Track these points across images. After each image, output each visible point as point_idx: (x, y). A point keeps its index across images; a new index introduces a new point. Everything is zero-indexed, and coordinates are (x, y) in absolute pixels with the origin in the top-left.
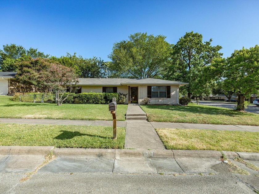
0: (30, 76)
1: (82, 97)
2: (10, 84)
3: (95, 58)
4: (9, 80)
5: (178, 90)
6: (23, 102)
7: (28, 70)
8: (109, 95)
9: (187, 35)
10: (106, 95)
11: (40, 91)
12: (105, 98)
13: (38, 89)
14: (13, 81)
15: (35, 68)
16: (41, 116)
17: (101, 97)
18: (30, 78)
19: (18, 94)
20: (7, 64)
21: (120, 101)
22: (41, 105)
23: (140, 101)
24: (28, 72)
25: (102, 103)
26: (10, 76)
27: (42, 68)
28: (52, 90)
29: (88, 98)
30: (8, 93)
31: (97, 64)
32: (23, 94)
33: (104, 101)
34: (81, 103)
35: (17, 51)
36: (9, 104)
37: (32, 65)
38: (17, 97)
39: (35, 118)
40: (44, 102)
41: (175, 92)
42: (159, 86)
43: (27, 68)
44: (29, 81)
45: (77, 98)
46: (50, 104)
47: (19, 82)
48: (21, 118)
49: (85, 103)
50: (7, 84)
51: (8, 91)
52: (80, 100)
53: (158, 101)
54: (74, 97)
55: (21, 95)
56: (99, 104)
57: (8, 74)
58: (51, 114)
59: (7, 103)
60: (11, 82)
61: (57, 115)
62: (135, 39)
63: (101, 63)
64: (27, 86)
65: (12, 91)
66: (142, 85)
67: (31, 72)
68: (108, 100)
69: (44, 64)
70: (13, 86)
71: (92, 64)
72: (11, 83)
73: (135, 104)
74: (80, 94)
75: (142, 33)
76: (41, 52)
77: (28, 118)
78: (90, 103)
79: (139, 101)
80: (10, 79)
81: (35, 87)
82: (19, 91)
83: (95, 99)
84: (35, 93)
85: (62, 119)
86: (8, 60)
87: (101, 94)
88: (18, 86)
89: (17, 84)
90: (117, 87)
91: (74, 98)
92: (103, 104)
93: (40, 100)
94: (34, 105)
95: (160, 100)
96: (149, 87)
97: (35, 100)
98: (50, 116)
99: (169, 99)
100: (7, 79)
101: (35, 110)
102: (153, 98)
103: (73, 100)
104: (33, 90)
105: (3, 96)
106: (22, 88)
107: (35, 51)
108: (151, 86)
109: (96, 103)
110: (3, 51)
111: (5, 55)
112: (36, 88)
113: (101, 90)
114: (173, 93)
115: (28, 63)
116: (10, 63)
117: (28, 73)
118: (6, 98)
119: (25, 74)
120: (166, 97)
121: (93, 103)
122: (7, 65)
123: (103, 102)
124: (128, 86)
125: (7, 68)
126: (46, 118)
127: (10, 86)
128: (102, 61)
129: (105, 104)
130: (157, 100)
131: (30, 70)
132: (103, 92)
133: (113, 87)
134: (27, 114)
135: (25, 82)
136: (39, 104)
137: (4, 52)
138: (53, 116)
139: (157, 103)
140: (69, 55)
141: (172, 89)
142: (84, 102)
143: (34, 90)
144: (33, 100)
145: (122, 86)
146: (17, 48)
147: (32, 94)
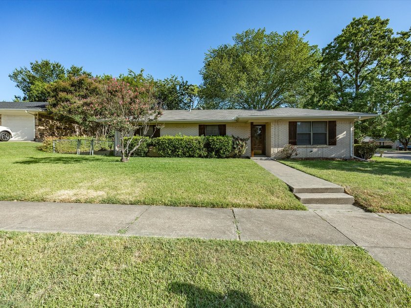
0: (70, 107)
1: (163, 144)
2: (37, 121)
3: (174, 79)
4: (36, 115)
5: (352, 129)
6: (58, 152)
7: (67, 97)
8: (213, 140)
9: (356, 23)
10: (208, 140)
11: (87, 135)
12: (208, 145)
13: (85, 131)
14: (43, 117)
15: (78, 94)
16: (93, 194)
17: (199, 144)
18: (70, 112)
19: (50, 139)
20: (37, 91)
21: (237, 151)
22: (90, 161)
23: (274, 151)
24: (67, 100)
25: (200, 156)
26: (38, 108)
27: (90, 93)
28: (107, 132)
29: (174, 146)
30: (34, 138)
31: (178, 88)
32: (60, 139)
33: (204, 153)
34: (162, 156)
35: (52, 70)
36: (35, 157)
37: (73, 88)
38: (50, 144)
39: (78, 201)
40: (95, 153)
41: (345, 132)
42: (312, 123)
43: (65, 93)
44: (68, 115)
45: (155, 146)
46: (106, 157)
47: (52, 119)
48: (43, 200)
49: (170, 156)
50: (33, 121)
51: (34, 133)
52: (159, 150)
53: (312, 151)
54: (147, 144)
55: (55, 141)
56: (195, 157)
57: (35, 105)
58: (115, 188)
59: (31, 156)
60: (41, 118)
61: (129, 191)
62: (244, 40)
63: (184, 86)
64: (66, 126)
65: (42, 135)
66: (279, 121)
67: (73, 101)
68: (212, 150)
69: (93, 86)
70: (44, 126)
71: (169, 88)
72: (40, 120)
73: (264, 158)
74: (159, 138)
75: (256, 31)
76: (88, 71)
77: (62, 201)
78: (178, 157)
79: (272, 152)
80: (37, 113)
81: (79, 127)
82: (53, 134)
83: (187, 147)
84: (80, 138)
85: (144, 203)
86: (38, 85)
87: (199, 138)
88: (52, 126)
89: (51, 121)
90: (225, 125)
91: (149, 145)
92: (202, 157)
93: (87, 149)
94: (77, 160)
95: (315, 150)
96: (293, 125)
97: (79, 150)
98: (112, 193)
99: (332, 147)
100: (34, 113)
101: (79, 174)
102: (301, 146)
103: (146, 150)
104: (75, 132)
105: (27, 143)
106: (58, 128)
107: (78, 71)
108: (296, 122)
109: (190, 156)
110: (31, 71)
111: (34, 77)
112: (80, 129)
113: (196, 130)
114: (340, 136)
115: (66, 84)
116: (41, 89)
117: (67, 102)
118: (31, 145)
119: (62, 104)
120: (325, 143)
121: (184, 155)
122: (36, 93)
123: (202, 154)
124: (250, 121)
125: (37, 97)
126: (104, 202)
127: (39, 126)
128: (185, 82)
129: (206, 157)
130: (309, 150)
131: (69, 96)
132: (200, 135)
133: (219, 125)
134: (61, 187)
135: (61, 118)
136: (87, 156)
137: (33, 73)
138: (119, 192)
139: (309, 155)
140: (131, 73)
141: (339, 127)
142: (168, 153)
143: (78, 133)
144: (76, 150)
145: (238, 122)
146: (52, 67)
147: (73, 138)
